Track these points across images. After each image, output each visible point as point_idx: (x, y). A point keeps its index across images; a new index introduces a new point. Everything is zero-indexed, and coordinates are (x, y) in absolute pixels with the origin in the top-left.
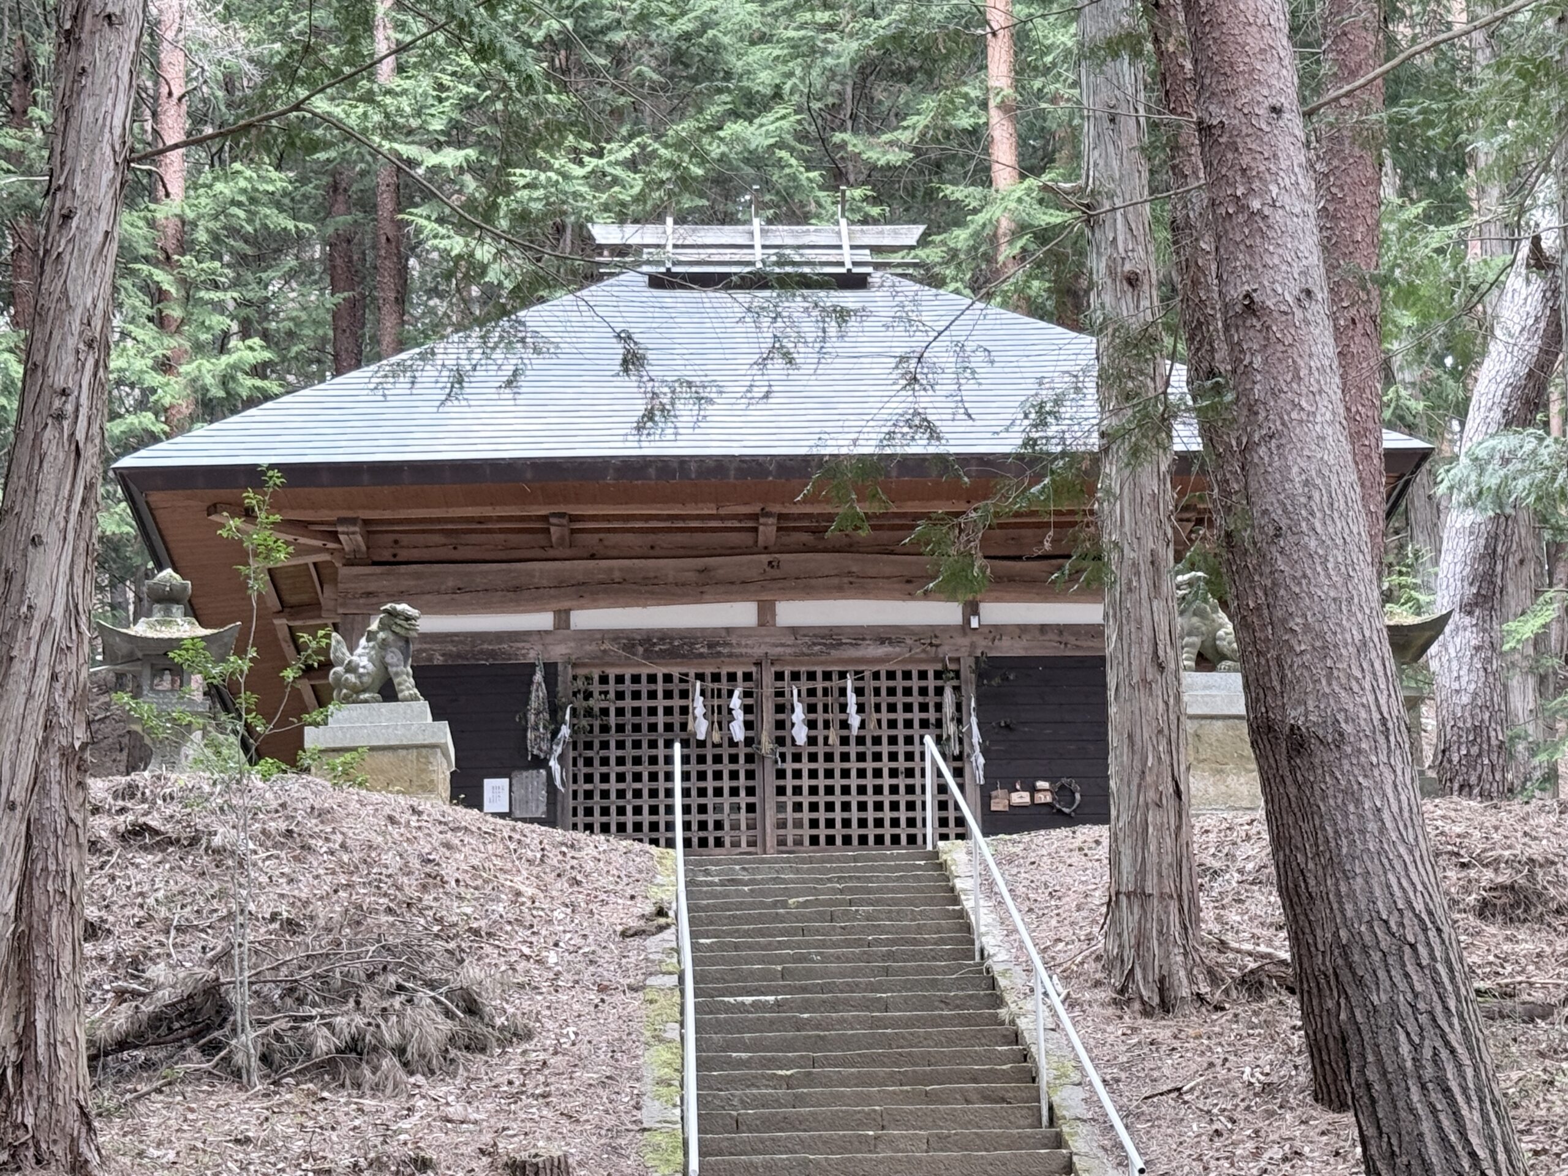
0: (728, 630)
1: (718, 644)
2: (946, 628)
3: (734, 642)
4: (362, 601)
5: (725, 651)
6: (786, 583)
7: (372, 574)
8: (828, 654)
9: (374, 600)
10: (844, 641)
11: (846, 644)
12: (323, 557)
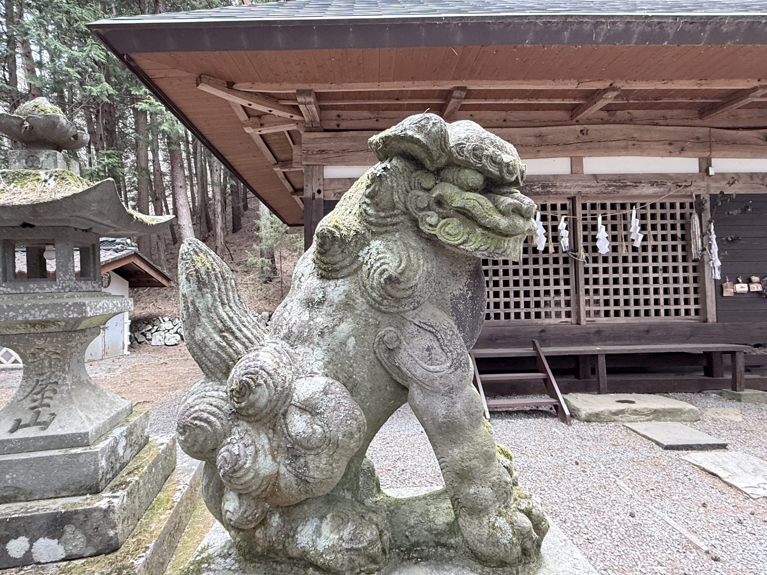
3: (558, 184)
4: (317, 156)
5: (553, 190)
6: (592, 145)
7: (324, 138)
8: (618, 192)
9: (326, 156)
10: (628, 184)
11: (629, 186)
12: (292, 127)
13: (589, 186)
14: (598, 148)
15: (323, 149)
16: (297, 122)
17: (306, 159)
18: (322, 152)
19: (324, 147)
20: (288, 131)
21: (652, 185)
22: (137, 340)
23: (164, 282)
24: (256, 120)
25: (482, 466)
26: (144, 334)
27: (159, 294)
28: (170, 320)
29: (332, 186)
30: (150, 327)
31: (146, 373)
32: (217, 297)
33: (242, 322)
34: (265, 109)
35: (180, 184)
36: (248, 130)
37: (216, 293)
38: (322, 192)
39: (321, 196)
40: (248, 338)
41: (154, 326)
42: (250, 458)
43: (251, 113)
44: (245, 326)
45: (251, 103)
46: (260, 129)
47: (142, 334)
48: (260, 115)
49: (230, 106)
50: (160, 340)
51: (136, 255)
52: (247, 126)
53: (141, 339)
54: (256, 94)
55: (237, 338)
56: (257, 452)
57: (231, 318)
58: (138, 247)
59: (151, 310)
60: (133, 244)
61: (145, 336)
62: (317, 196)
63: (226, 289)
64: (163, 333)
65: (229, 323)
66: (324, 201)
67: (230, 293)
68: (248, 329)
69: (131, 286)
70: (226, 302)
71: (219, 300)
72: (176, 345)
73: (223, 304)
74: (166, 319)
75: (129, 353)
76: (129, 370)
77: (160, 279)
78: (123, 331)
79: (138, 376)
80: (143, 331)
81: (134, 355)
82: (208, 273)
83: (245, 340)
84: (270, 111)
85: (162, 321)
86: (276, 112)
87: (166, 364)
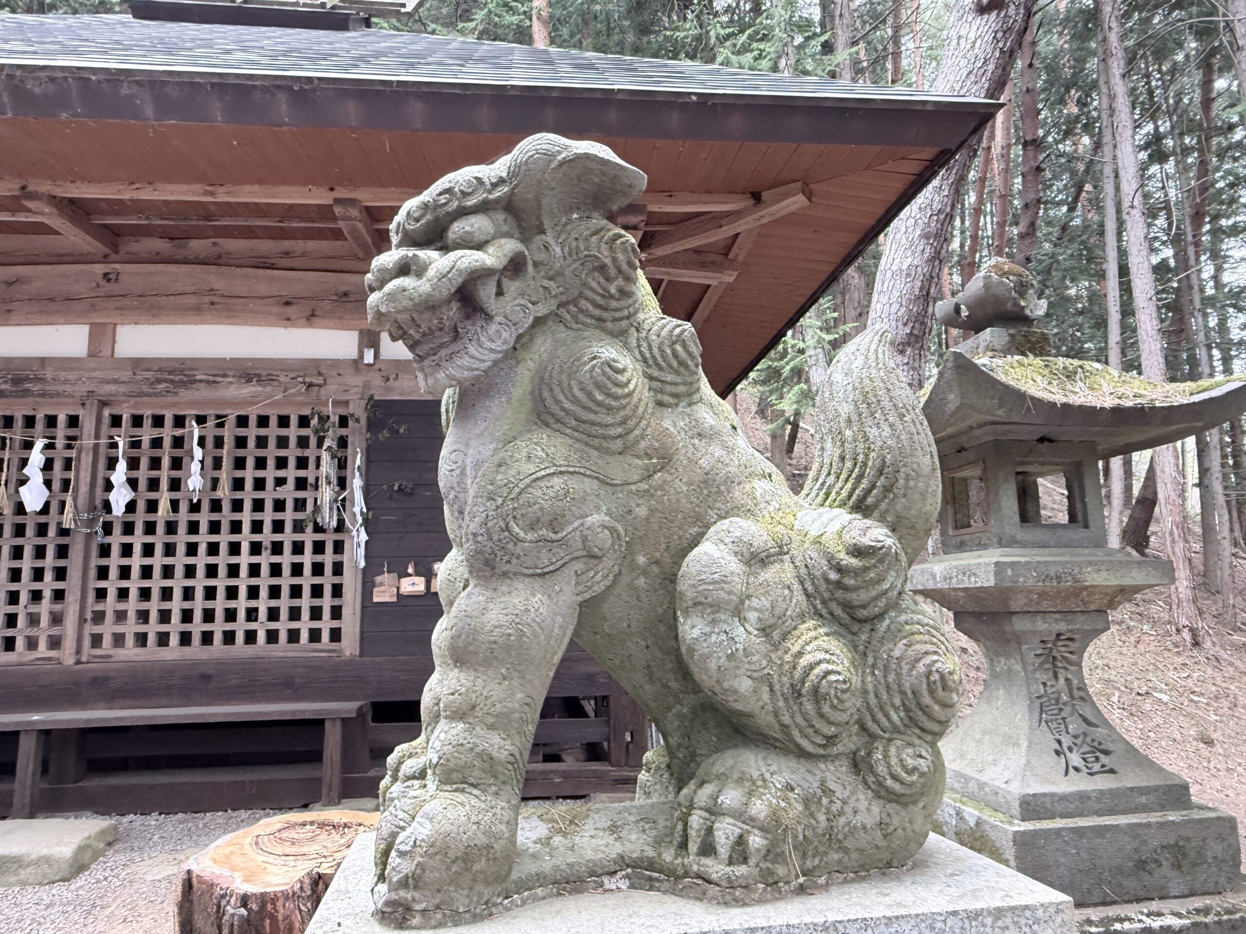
0: (43, 361)
1: (27, 379)
2: (335, 364)
3: (49, 376)
5: (36, 388)
6: (126, 301)
8: (176, 394)
10: (198, 378)
11: (201, 381)
13: (116, 382)
14: (136, 308)
21: (249, 381)
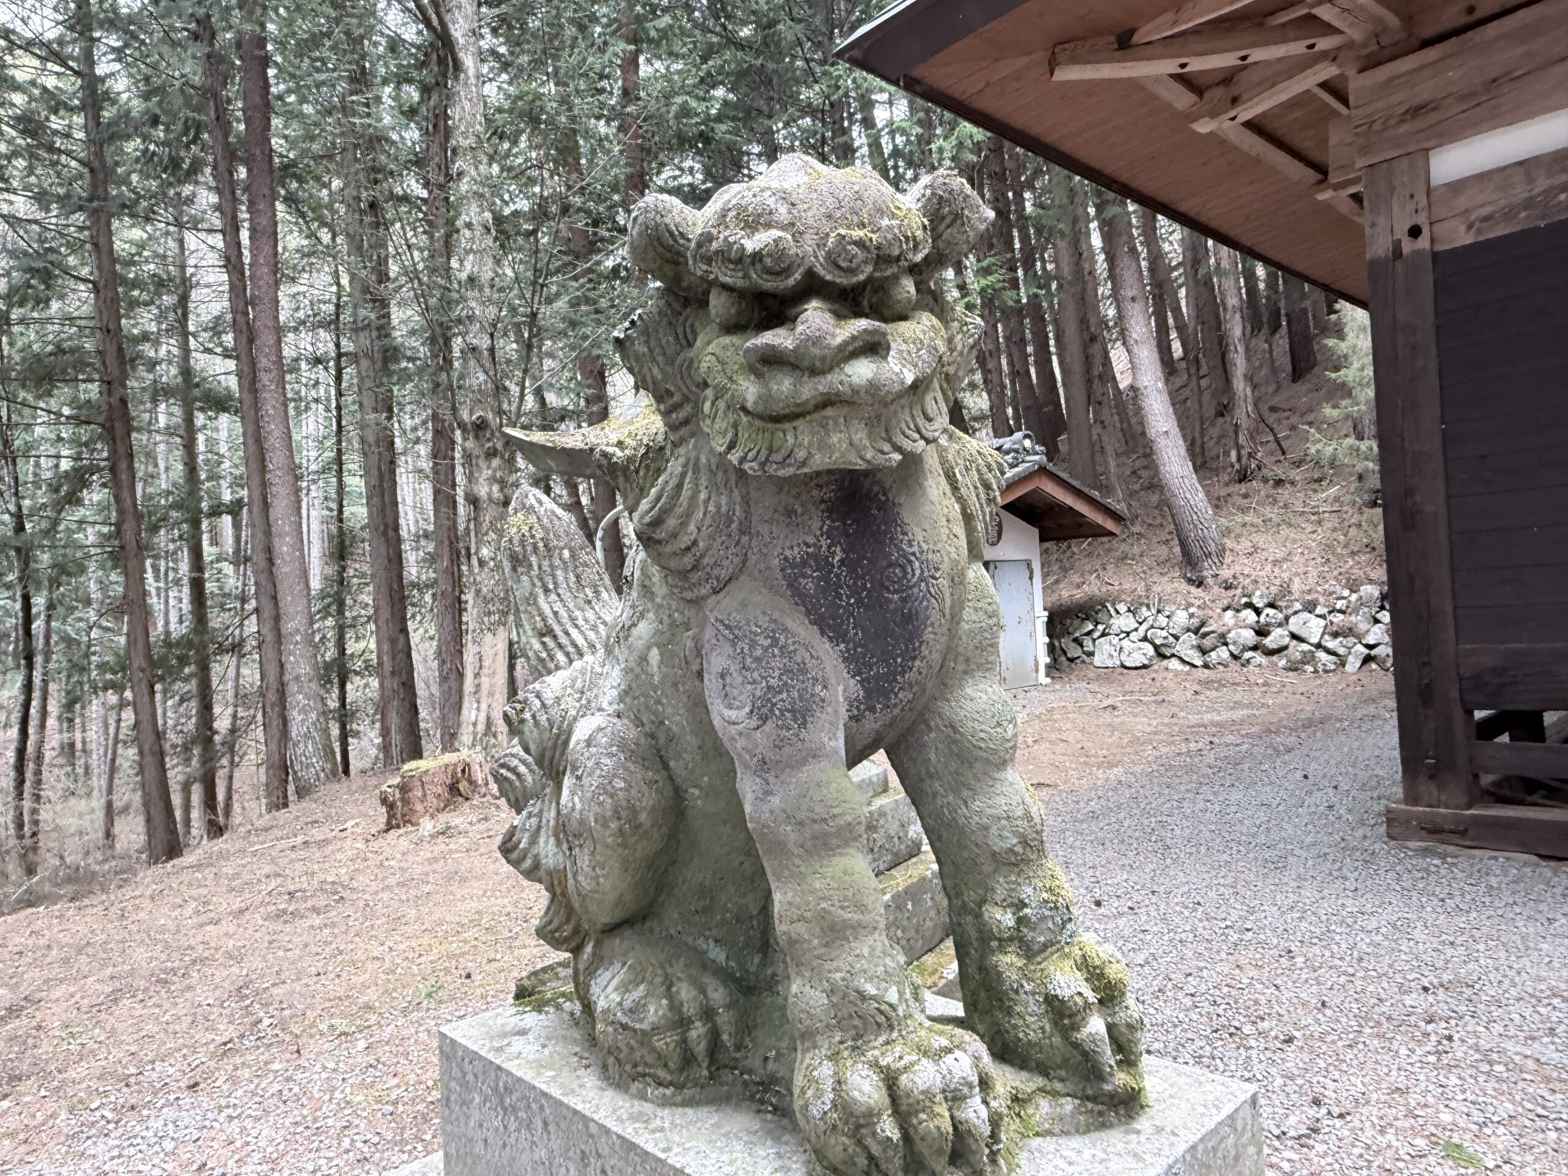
4: (1402, 130)
7: (1422, 67)
9: (1432, 118)
12: (1327, 71)
15: (1418, 101)
16: (1332, 56)
17: (1364, 150)
18: (1416, 111)
19: (1424, 92)
20: (1323, 85)
22: (1065, 653)
23: (1109, 525)
24: (1218, 93)
25: (816, 942)
26: (1078, 642)
27: (1109, 550)
28: (1129, 610)
29: (1462, 202)
30: (1091, 627)
31: (1069, 726)
32: (536, 580)
33: (573, 619)
34: (1227, 60)
35: (1130, 294)
36: (1203, 127)
37: (535, 571)
38: (1426, 231)
39: (1423, 243)
40: (575, 646)
41: (1097, 623)
42: (527, 835)
43: (1202, 81)
44: (576, 626)
45: (1184, 60)
46: (1232, 114)
47: (1076, 640)
48: (1227, 78)
49: (1143, 88)
50: (1111, 656)
51: (1042, 470)
52: (1196, 119)
53: (1074, 651)
54: (1196, 31)
55: (560, 646)
56: (539, 828)
57: (556, 614)
58: (1047, 455)
59: (1092, 588)
60: (1037, 448)
61: (1082, 646)
62: (1408, 246)
63: (551, 566)
64: (1115, 640)
65: (551, 621)
66: (1435, 256)
67: (559, 573)
68: (582, 632)
69: (1043, 539)
70: (551, 586)
71: (539, 584)
72: (1144, 667)
73: (547, 591)
74: (1122, 608)
75: (1049, 680)
76: (1039, 717)
77: (1098, 518)
78: (1032, 635)
79: (1053, 729)
80: (1077, 635)
81: (1057, 687)
82: (522, 542)
83: (571, 649)
84: (1244, 58)
85: (1113, 612)
86: (1258, 55)
87: (1114, 708)
